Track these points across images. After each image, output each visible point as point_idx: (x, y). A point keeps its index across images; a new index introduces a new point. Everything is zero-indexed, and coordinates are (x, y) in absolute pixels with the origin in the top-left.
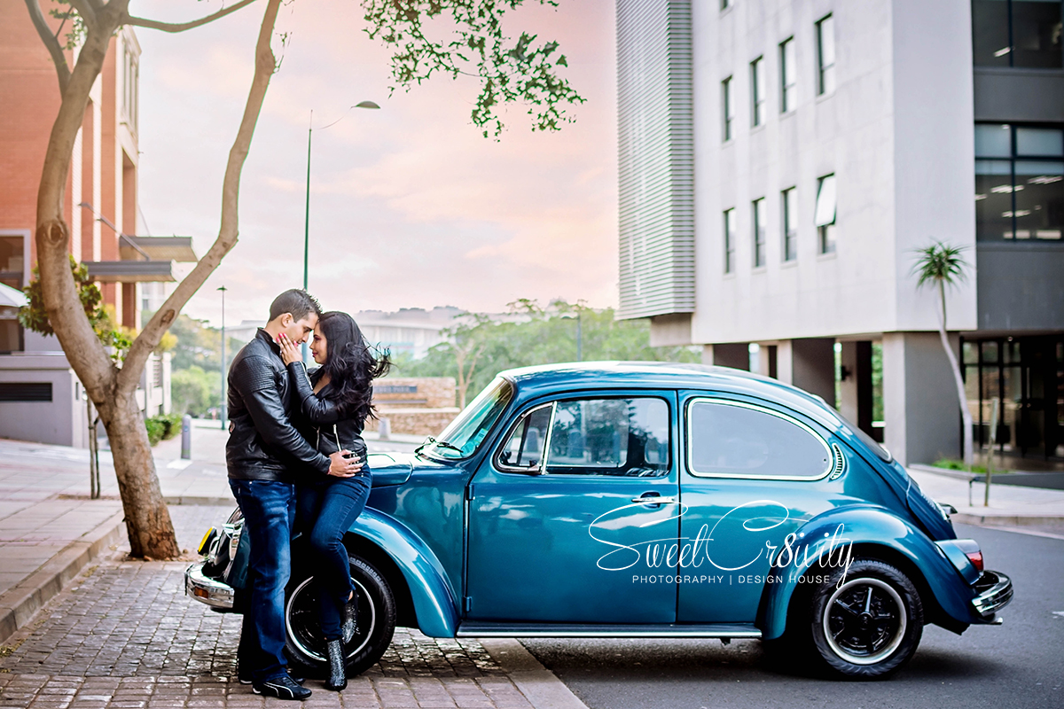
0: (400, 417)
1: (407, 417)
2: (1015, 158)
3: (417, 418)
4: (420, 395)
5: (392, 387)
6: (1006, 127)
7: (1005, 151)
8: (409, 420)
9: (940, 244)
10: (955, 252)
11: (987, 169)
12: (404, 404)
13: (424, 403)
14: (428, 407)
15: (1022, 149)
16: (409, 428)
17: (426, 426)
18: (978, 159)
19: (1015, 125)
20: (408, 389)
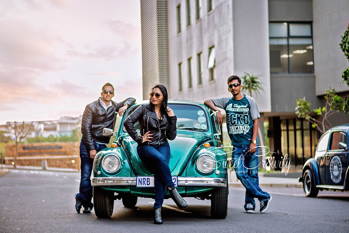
0: (53, 160)
1: (56, 160)
2: (289, 37)
3: (61, 160)
4: (63, 150)
5: (51, 147)
6: (286, 24)
7: (285, 34)
8: (58, 162)
9: (248, 75)
10: (256, 78)
11: (276, 42)
12: (56, 154)
13: (65, 153)
14: (67, 155)
15: (292, 33)
16: (58, 164)
17: (65, 163)
18: (271, 38)
19: (289, 23)
20: (58, 148)
